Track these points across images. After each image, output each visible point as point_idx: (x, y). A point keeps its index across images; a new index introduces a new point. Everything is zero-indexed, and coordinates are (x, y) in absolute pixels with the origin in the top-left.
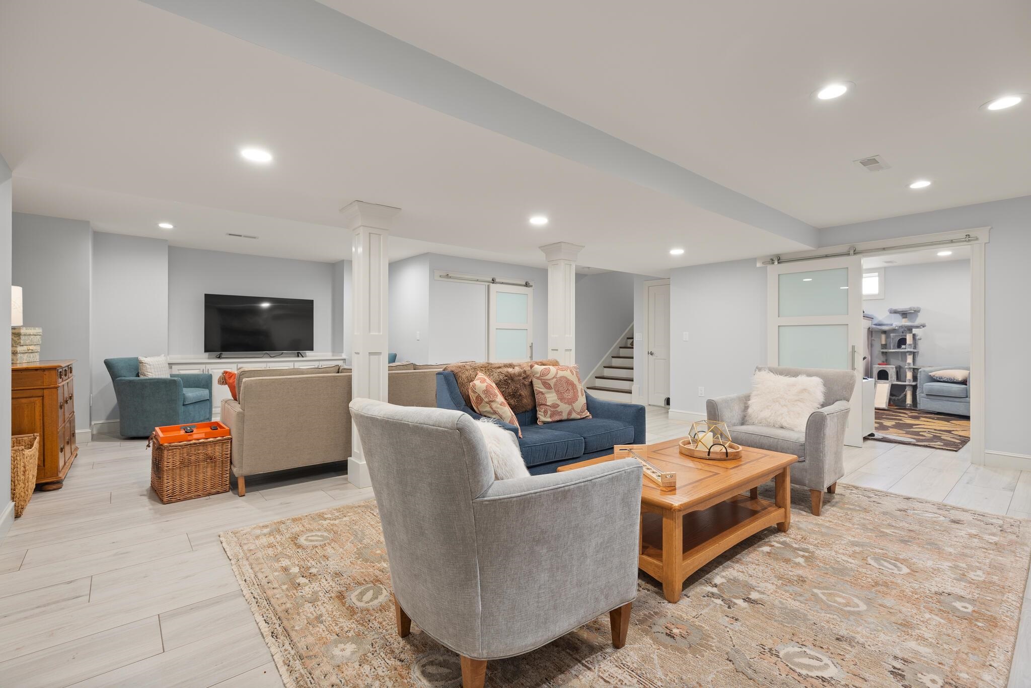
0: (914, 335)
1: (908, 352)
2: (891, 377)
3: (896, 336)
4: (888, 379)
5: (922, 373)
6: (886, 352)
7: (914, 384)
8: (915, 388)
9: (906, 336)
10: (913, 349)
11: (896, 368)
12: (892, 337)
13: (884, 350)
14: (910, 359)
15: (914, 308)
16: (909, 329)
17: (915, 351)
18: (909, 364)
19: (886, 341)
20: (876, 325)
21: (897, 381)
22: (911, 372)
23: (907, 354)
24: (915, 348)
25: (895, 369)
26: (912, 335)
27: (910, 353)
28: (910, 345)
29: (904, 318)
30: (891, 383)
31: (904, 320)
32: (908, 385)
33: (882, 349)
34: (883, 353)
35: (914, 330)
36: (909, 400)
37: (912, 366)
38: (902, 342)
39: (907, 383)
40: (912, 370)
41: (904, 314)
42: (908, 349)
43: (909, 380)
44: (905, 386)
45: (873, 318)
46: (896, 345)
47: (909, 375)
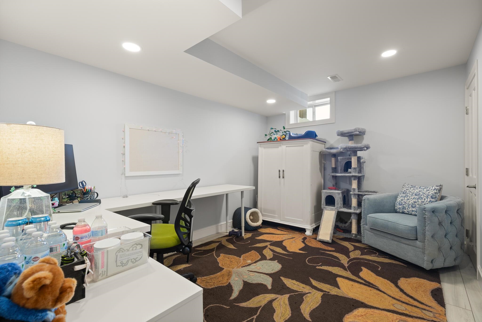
0: (359, 159)
1: (353, 176)
2: (338, 204)
3: (342, 159)
4: (334, 206)
5: (366, 201)
6: (336, 176)
7: (358, 211)
8: (359, 216)
9: (351, 159)
10: (358, 173)
11: (343, 193)
12: (339, 160)
13: (334, 174)
14: (355, 185)
15: (359, 129)
16: (354, 151)
17: (360, 175)
18: (354, 189)
19: (336, 164)
20: (328, 148)
21: (344, 207)
22: (356, 198)
23: (352, 179)
24: (360, 172)
25: (341, 194)
26: (356, 157)
27: (355, 177)
28: (355, 168)
29: (350, 140)
30: (337, 210)
31: (351, 142)
32: (353, 213)
33: (333, 172)
34: (333, 176)
35: (358, 152)
36: (354, 230)
37: (357, 192)
38: (348, 165)
39: (352, 211)
40: (357, 196)
41: (351, 136)
42: (352, 173)
43: (354, 207)
44: (350, 214)
45: (325, 142)
46: (343, 168)
47: (354, 202)
